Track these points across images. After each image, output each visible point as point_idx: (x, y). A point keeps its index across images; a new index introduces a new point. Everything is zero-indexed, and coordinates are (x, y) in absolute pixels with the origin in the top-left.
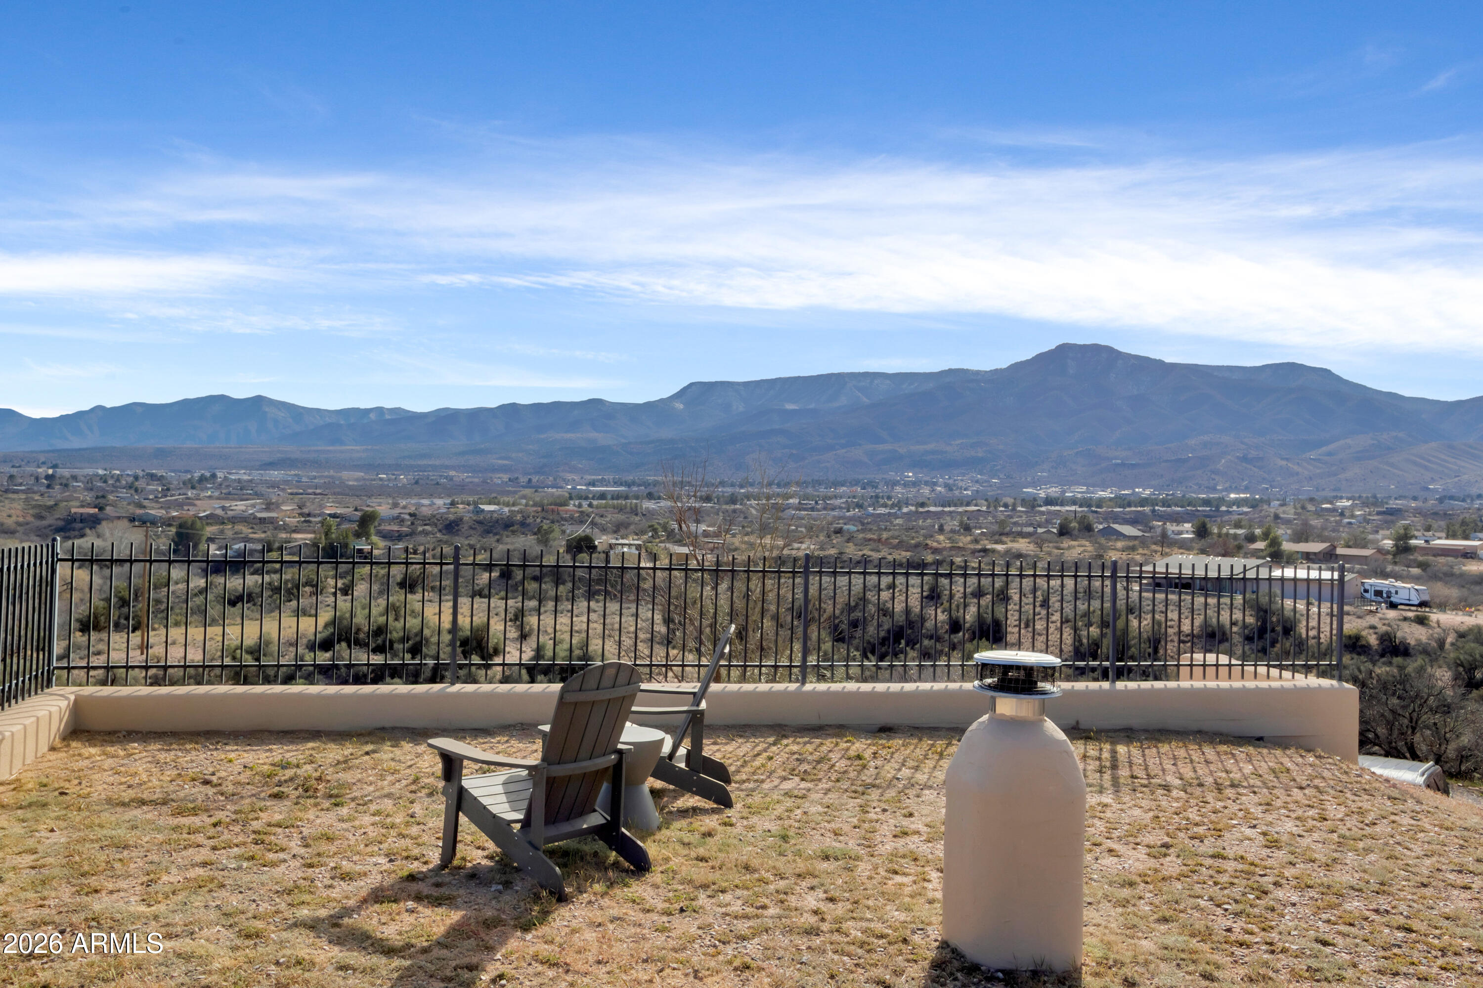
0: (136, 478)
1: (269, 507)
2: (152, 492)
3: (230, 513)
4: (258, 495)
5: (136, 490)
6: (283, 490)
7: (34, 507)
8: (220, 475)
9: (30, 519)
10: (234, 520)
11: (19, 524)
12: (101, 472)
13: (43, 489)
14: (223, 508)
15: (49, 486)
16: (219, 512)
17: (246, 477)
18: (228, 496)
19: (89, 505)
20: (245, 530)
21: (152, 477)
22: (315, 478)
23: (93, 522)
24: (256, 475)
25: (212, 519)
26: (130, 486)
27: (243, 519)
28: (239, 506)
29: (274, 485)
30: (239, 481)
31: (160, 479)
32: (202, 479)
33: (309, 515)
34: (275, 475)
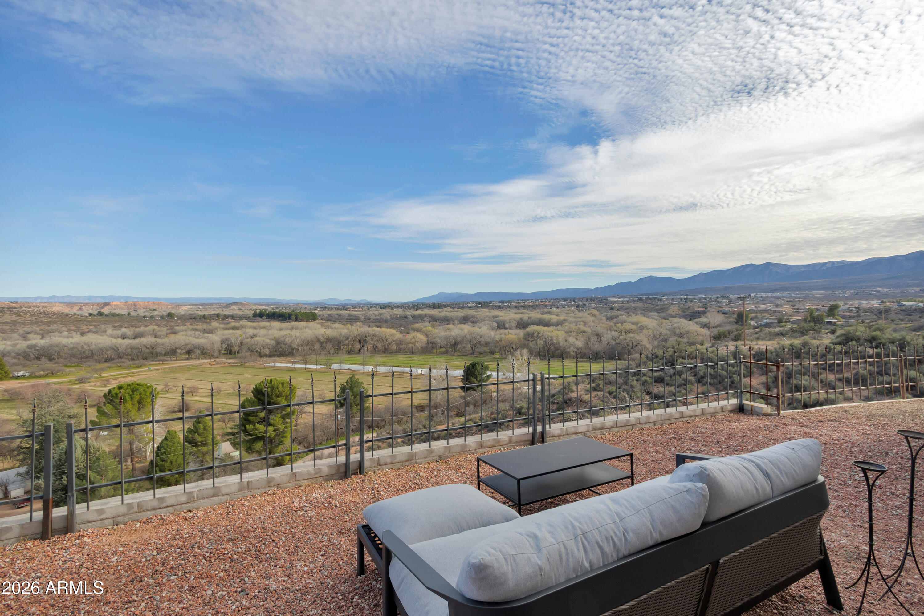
0: (718, 298)
1: (777, 306)
2: (724, 302)
3: (759, 309)
4: (770, 302)
5: (718, 302)
6: (783, 300)
7: (682, 308)
8: (752, 295)
9: (680, 312)
10: (761, 312)
11: (677, 315)
12: (704, 296)
13: (684, 303)
14: (756, 307)
15: (686, 302)
16: (754, 309)
17: (764, 296)
18: (757, 303)
19: (701, 307)
20: (767, 315)
21: (724, 297)
22: (798, 294)
23: (704, 313)
24: (769, 295)
25: (751, 311)
26: (715, 301)
27: (766, 311)
28: (763, 307)
29: (778, 298)
30: (762, 297)
31: (727, 298)
32: (745, 297)
33: (798, 309)
34: (778, 294)
